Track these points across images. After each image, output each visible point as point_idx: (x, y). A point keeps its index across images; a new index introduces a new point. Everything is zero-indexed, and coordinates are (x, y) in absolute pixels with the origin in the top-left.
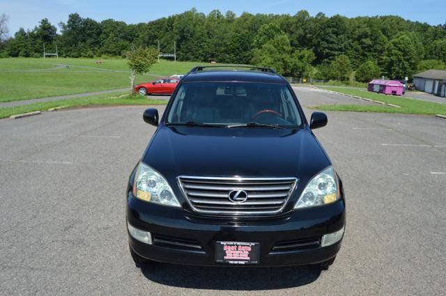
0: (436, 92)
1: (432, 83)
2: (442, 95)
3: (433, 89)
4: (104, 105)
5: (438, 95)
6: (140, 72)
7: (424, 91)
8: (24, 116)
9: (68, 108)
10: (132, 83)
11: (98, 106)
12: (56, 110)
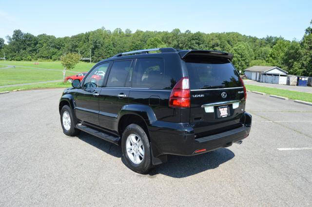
0: (258, 79)
1: (255, 74)
2: (261, 81)
3: (256, 78)
4: (47, 88)
5: (259, 81)
6: (69, 68)
7: (251, 79)
8: (5, 93)
9: (25, 90)
10: (64, 75)
11: (43, 88)
12: (18, 91)
